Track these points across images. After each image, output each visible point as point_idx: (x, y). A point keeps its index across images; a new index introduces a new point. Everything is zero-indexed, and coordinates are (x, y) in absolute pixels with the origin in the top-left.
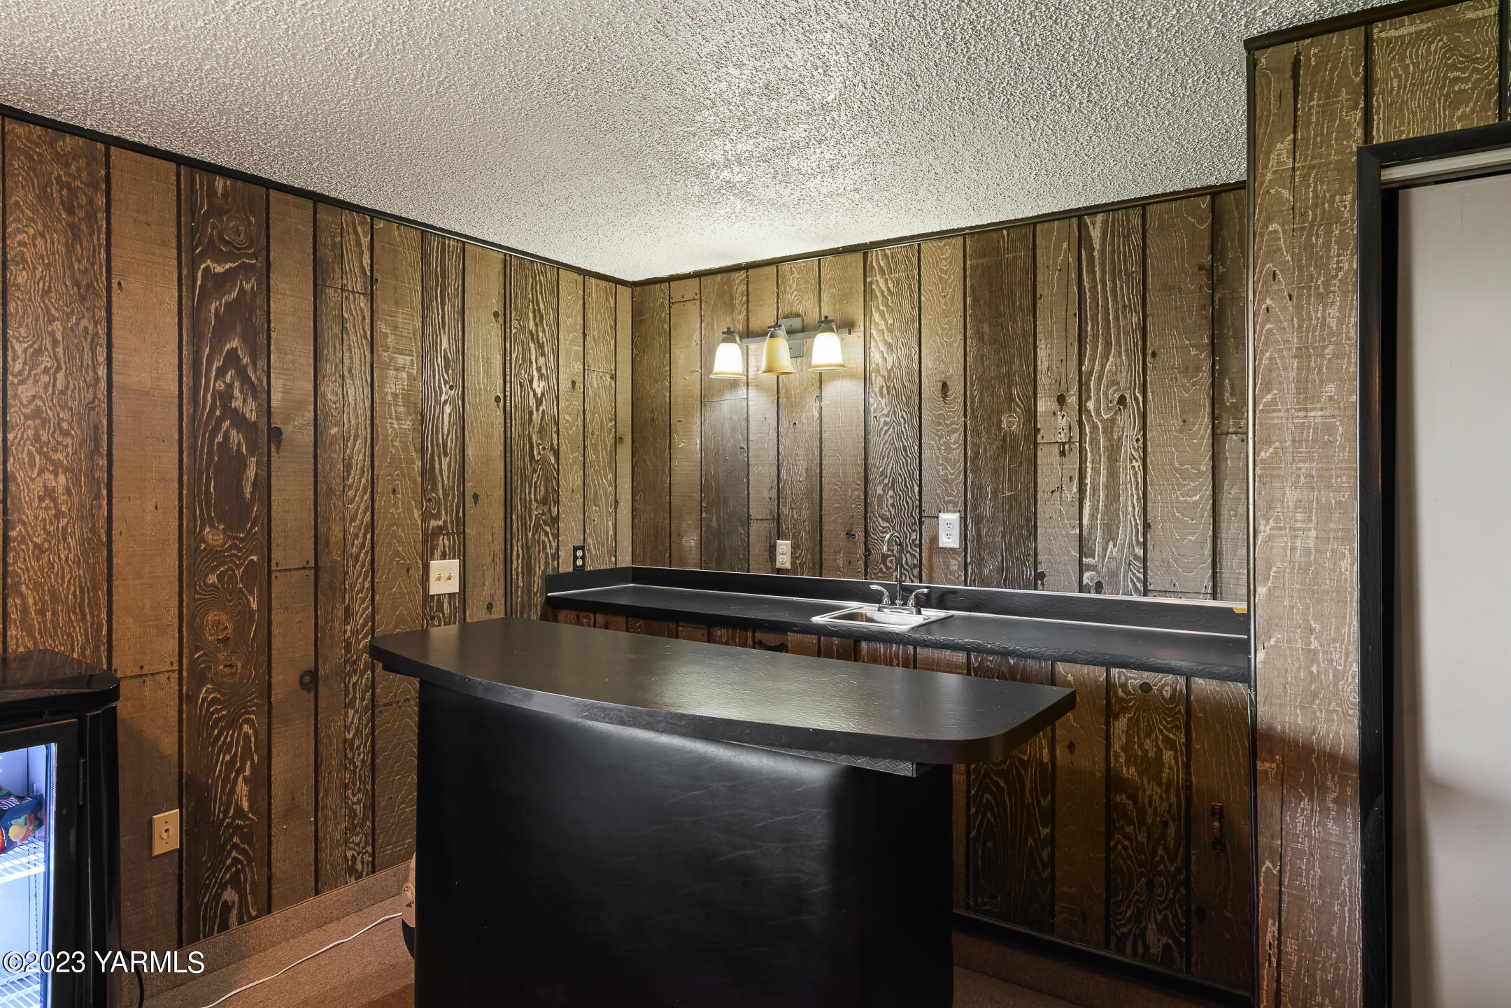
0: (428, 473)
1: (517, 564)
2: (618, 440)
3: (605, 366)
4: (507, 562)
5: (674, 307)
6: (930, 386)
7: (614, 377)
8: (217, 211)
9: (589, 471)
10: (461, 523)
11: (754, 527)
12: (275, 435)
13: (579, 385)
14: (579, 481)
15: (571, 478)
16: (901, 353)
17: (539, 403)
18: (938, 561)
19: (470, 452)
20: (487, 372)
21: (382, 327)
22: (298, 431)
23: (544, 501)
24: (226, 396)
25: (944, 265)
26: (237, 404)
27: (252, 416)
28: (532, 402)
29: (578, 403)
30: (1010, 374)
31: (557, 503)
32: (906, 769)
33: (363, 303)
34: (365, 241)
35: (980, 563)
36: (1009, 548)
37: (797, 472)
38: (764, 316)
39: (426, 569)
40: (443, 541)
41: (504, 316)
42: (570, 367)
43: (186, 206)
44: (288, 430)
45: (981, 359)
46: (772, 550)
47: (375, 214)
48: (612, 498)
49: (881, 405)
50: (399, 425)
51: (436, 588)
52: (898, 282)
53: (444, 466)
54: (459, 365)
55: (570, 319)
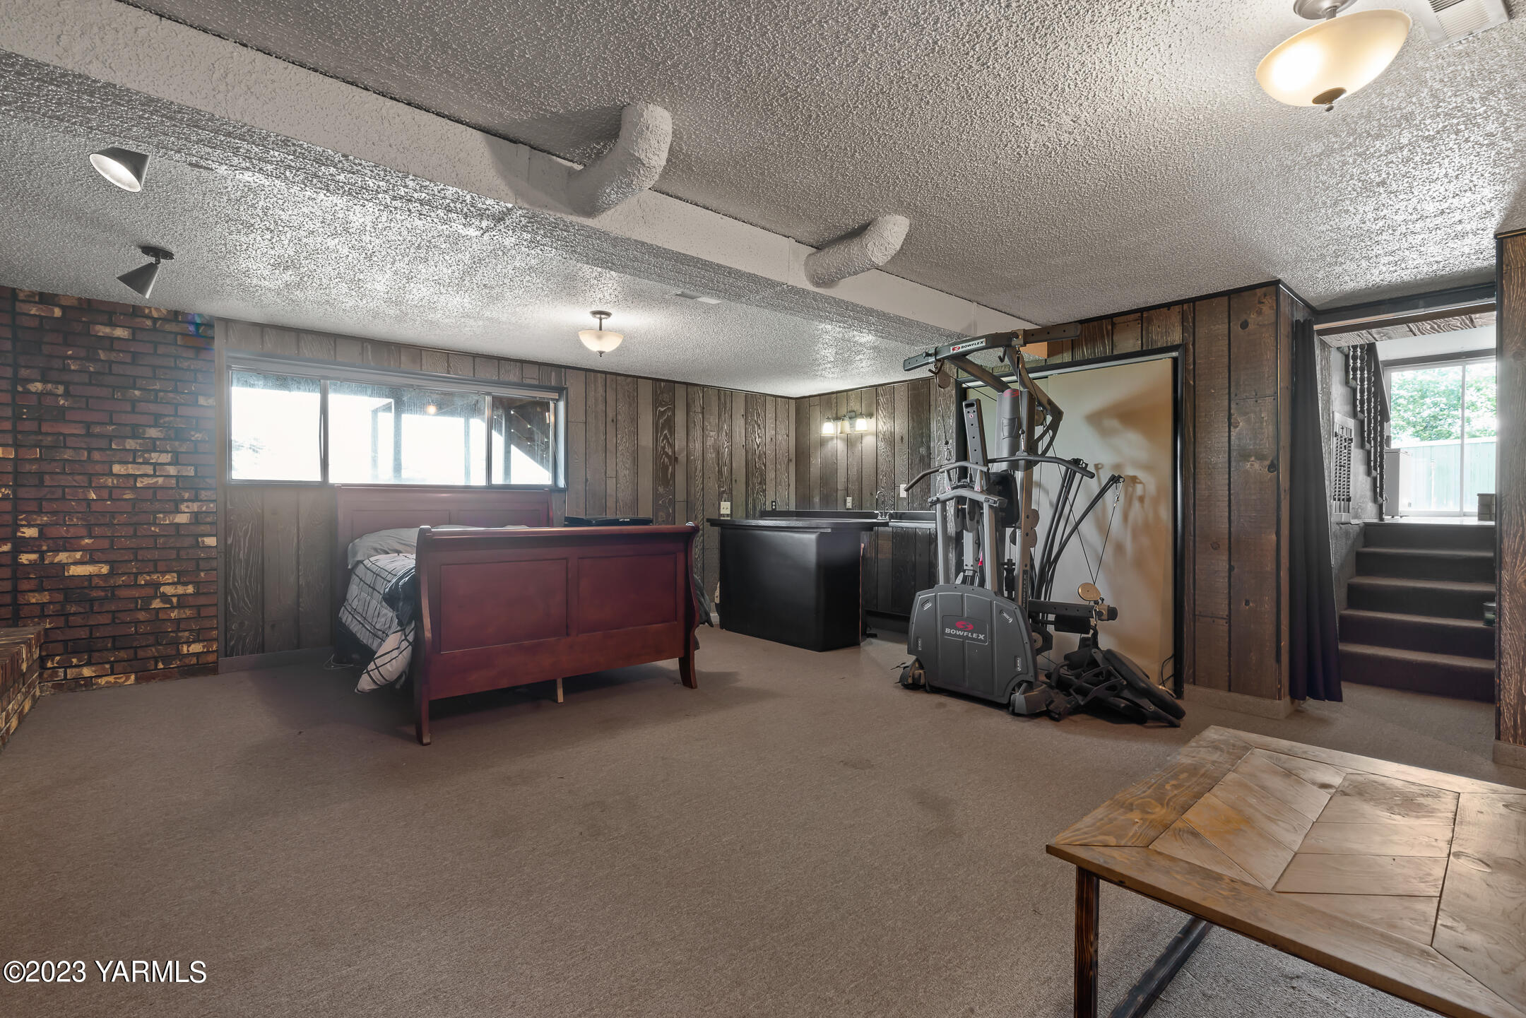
0: (720, 472)
1: (750, 506)
2: (790, 460)
3: (784, 432)
4: (747, 505)
5: (811, 408)
6: (897, 438)
7: (788, 436)
8: (662, 392)
9: (778, 472)
10: (731, 490)
11: (839, 492)
12: (676, 459)
13: (774, 439)
14: (774, 476)
15: (770, 475)
16: (889, 425)
17: (758, 447)
18: (900, 502)
19: (734, 465)
20: (740, 436)
21: (706, 423)
22: (682, 458)
23: (760, 483)
24: (664, 448)
25: (902, 393)
26: (666, 450)
27: (670, 454)
28: (756, 447)
29: (773, 447)
30: (922, 433)
31: (765, 484)
32: (829, 530)
33: (701, 416)
34: (701, 395)
35: (913, 503)
36: (922, 497)
37: (854, 472)
38: (843, 411)
39: (719, 504)
40: (725, 495)
41: (745, 416)
42: (770, 433)
43: (655, 393)
44: (680, 458)
45: (913, 428)
46: (845, 501)
47: (704, 386)
48: (787, 483)
49: (881, 445)
50: (711, 455)
51: (723, 512)
52: (887, 400)
53: (725, 469)
54: (730, 435)
55: (770, 415)
